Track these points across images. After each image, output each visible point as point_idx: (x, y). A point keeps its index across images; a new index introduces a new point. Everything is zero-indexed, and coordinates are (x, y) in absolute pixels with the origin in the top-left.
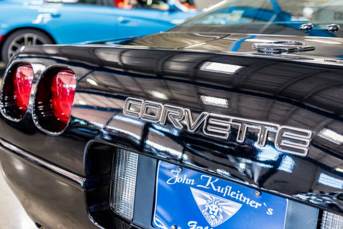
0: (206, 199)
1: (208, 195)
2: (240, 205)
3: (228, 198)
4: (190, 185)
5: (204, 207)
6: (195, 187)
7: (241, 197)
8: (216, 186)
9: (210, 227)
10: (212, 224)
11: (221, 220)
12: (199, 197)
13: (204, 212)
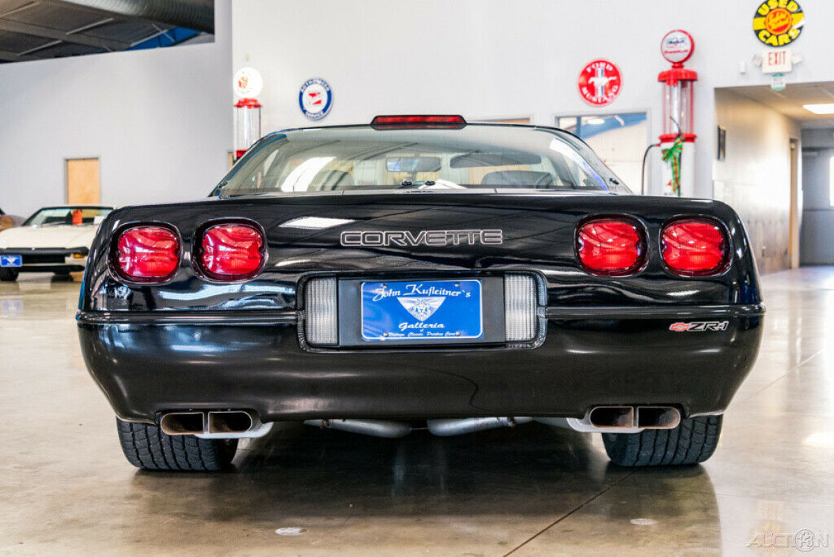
0: (413, 302)
1: (414, 299)
2: (443, 298)
3: (433, 295)
4: (397, 296)
5: (412, 309)
6: (401, 296)
7: (444, 292)
8: (421, 290)
9: (420, 322)
10: (422, 319)
11: (429, 314)
12: (406, 303)
13: (413, 313)
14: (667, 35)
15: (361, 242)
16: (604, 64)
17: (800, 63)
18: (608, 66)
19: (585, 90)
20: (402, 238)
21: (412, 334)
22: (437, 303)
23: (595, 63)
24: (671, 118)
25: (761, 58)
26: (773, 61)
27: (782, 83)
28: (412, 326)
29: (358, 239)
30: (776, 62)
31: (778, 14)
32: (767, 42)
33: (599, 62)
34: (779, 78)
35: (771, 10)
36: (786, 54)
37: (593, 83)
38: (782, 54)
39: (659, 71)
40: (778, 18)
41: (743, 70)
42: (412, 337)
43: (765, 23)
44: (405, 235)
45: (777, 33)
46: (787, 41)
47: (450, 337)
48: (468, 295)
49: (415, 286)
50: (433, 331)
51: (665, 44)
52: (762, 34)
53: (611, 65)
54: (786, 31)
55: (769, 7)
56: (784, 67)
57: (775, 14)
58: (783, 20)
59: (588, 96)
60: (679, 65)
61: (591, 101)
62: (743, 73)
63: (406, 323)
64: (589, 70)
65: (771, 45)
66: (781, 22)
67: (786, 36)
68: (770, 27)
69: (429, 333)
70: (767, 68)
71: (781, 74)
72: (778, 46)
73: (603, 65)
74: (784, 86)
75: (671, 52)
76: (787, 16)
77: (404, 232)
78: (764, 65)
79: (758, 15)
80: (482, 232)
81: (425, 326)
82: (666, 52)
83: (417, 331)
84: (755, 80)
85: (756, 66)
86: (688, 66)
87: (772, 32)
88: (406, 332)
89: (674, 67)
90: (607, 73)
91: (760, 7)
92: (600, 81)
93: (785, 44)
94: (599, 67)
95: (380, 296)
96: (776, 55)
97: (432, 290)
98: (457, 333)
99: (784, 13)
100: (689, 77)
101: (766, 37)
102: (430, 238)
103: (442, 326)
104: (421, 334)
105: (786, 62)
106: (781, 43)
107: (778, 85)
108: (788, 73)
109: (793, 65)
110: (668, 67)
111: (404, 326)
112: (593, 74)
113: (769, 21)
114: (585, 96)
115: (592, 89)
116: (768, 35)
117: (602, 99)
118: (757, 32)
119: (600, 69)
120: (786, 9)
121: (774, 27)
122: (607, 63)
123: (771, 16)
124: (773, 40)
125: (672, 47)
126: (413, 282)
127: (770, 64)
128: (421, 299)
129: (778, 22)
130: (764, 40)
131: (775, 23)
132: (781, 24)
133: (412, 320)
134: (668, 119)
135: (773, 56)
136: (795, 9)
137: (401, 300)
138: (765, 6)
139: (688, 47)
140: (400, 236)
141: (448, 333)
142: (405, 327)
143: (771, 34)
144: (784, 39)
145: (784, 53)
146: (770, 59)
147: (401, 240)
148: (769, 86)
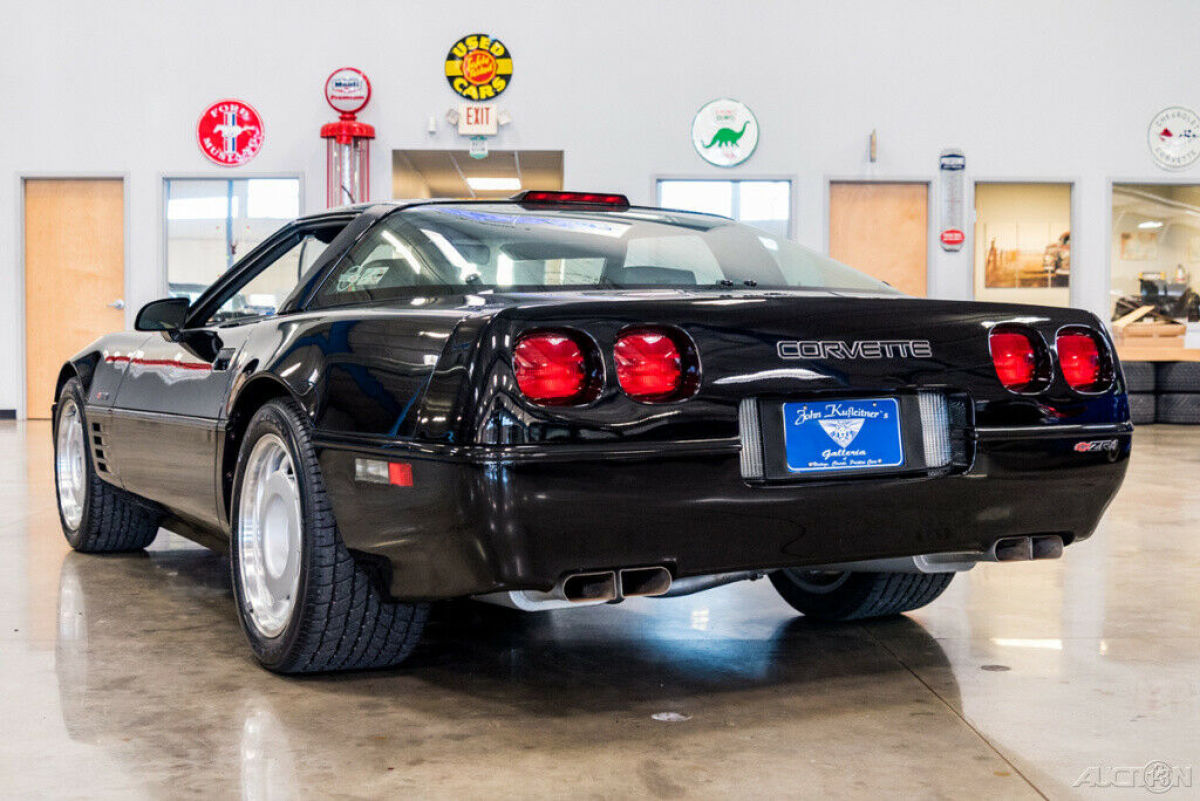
0: (834, 425)
1: (835, 422)
2: (862, 420)
3: (853, 417)
4: (818, 419)
5: (833, 433)
6: (822, 418)
7: (862, 413)
8: (840, 410)
9: (842, 448)
10: (844, 445)
11: (851, 439)
12: (828, 427)
13: (834, 438)
14: (333, 74)
15: (799, 353)
16: (237, 108)
17: (508, 124)
18: (243, 111)
19: (207, 142)
20: (838, 349)
21: (835, 463)
22: (857, 426)
23: (222, 104)
24: (343, 187)
25: (457, 113)
26: (472, 120)
27: (483, 149)
28: (835, 454)
29: (795, 350)
30: (477, 121)
31: (478, 57)
32: (465, 94)
33: (229, 103)
34: (479, 142)
35: (468, 52)
36: (490, 111)
37: (220, 132)
38: (485, 111)
39: (324, 122)
40: (478, 63)
41: (432, 129)
42: (836, 466)
43: (461, 68)
44: (841, 347)
45: (478, 83)
46: (491, 94)
47: (872, 464)
48: (886, 416)
49: (834, 406)
50: (857, 458)
51: (331, 85)
52: (458, 82)
53: (247, 109)
54: (488, 81)
55: (467, 47)
56: (487, 129)
57: (474, 58)
58: (485, 66)
59: (212, 151)
60: (349, 116)
61: (216, 158)
62: (432, 133)
63: (829, 451)
64: (214, 114)
65: (469, 97)
66: (482, 69)
67: (489, 88)
68: (469, 75)
69: (852, 462)
70: (465, 129)
71: (482, 137)
72: (479, 100)
73: (234, 108)
74: (486, 153)
75: (340, 98)
76: (490, 61)
77: (839, 343)
78: (460, 124)
79: (451, 57)
80: (911, 342)
81: (848, 453)
82: (333, 97)
83: (839, 459)
84: (449, 144)
85: (450, 123)
86: (363, 118)
87: (471, 81)
88: (830, 461)
89: (342, 118)
90: (240, 122)
91: (455, 46)
92: (230, 131)
93: (488, 98)
94: (229, 110)
95: (802, 419)
96: (477, 111)
97: (851, 411)
98: (880, 461)
99: (486, 56)
100: (365, 133)
101: (462, 86)
102: (867, 349)
103: (863, 453)
104: (844, 463)
105: (490, 121)
106: (483, 96)
107: (478, 151)
108: (493, 136)
109: (499, 126)
110: (334, 118)
111: (827, 454)
112: (220, 119)
113: (467, 65)
114: (208, 151)
115: (218, 141)
116: (466, 84)
117: (233, 157)
118: (451, 79)
119: (230, 113)
120: (489, 52)
121: (474, 74)
122: (241, 106)
123: (469, 59)
124: (472, 91)
125: (341, 91)
126: (831, 402)
127: (468, 123)
128: (841, 421)
129: (479, 67)
130: (460, 90)
131: (472, 69)
132: (484, 71)
133: (835, 447)
134: (337, 189)
135: (472, 112)
136: (501, 52)
137: (822, 423)
138: (461, 45)
139: (364, 93)
140: (836, 347)
141: (870, 461)
142: (828, 456)
143: (470, 84)
144: (487, 91)
145: (487, 109)
146: (469, 116)
147: (839, 352)
148: (467, 152)
